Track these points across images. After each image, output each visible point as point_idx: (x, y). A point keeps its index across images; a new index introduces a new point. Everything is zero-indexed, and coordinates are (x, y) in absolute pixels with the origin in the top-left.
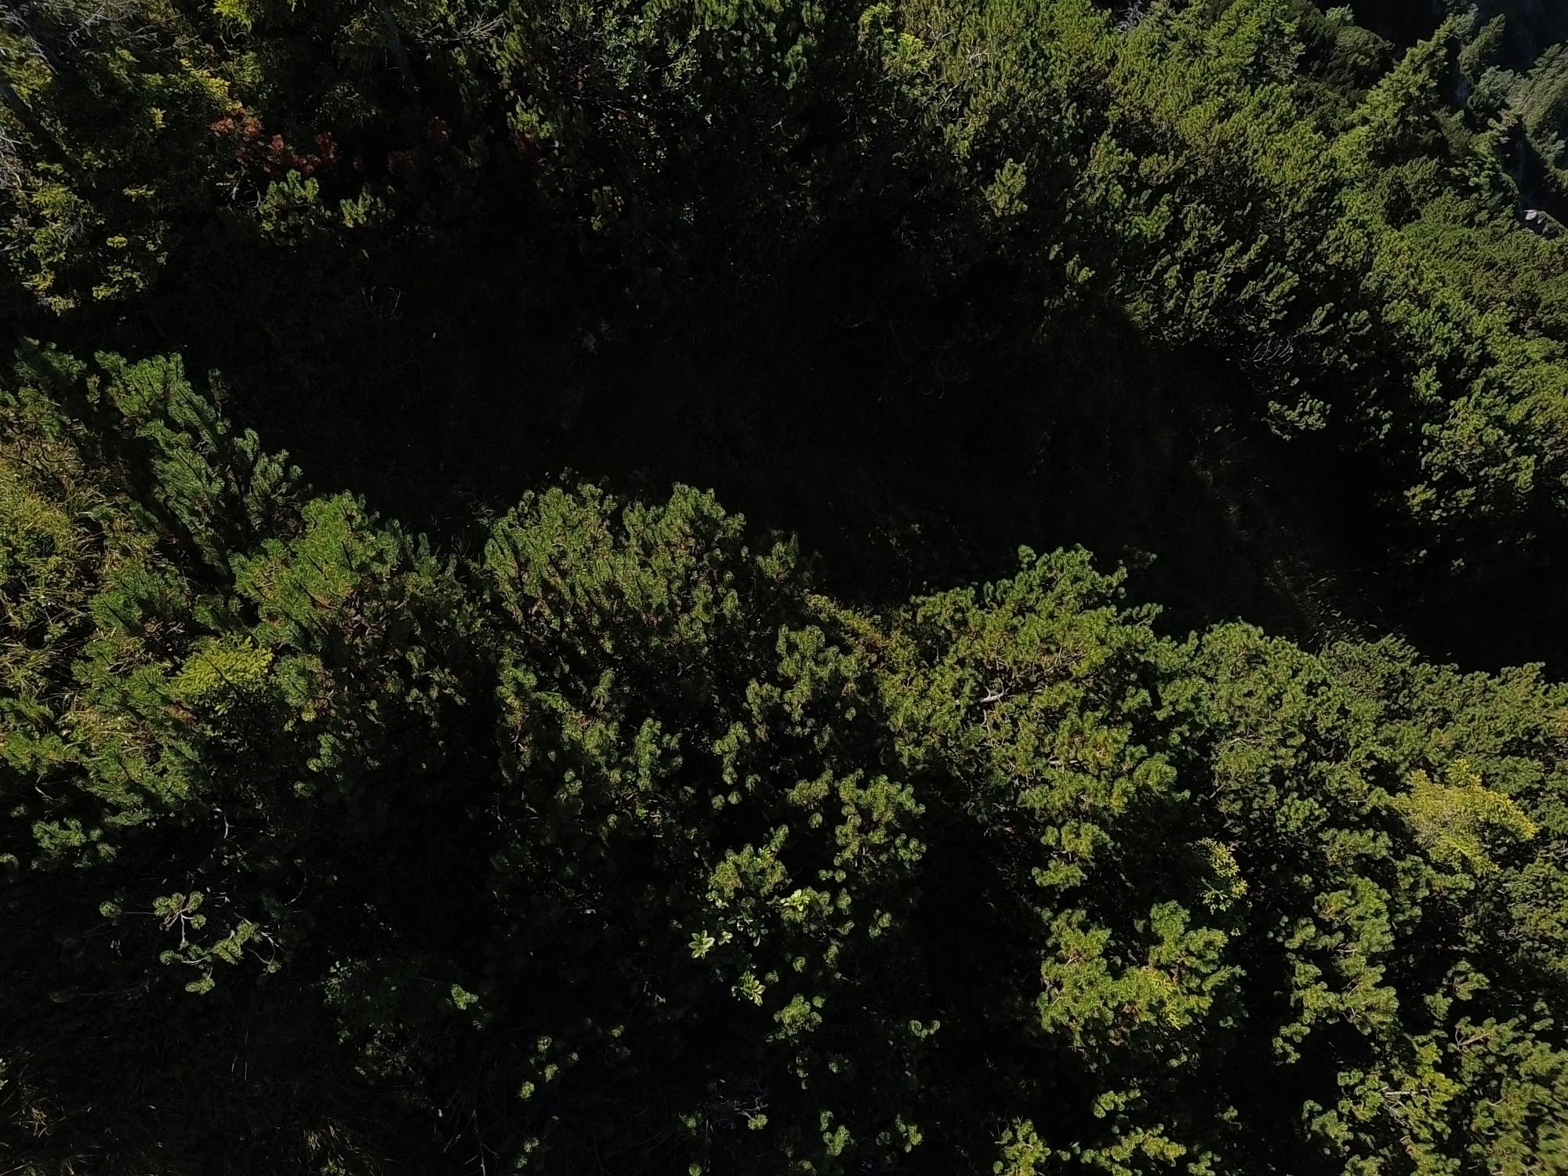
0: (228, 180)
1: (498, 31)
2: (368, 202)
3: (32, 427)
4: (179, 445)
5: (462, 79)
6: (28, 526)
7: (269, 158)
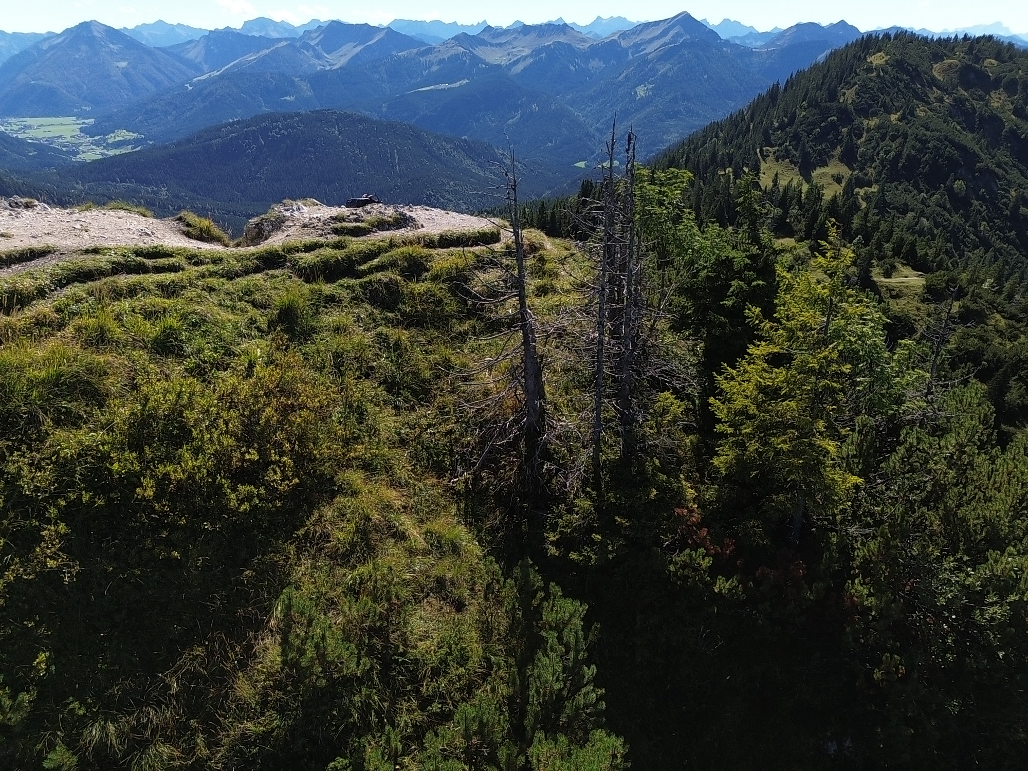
0: (667, 537)
1: (866, 536)
2: (733, 584)
3: (500, 599)
4: (556, 651)
5: (829, 549)
6: (464, 646)
7: (694, 537)
